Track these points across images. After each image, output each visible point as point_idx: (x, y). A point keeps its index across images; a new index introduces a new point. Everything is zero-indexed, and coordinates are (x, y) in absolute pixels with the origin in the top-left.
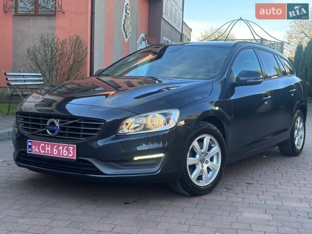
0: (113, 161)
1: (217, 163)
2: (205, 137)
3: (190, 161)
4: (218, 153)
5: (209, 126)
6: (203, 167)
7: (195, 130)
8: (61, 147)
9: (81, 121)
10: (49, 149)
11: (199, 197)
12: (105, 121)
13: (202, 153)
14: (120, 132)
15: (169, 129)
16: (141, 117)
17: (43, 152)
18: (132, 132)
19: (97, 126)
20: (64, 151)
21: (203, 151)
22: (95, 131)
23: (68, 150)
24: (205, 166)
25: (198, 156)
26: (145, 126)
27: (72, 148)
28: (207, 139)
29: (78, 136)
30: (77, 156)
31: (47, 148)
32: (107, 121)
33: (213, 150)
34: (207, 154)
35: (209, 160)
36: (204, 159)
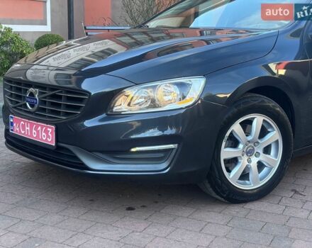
0: (102, 152)
1: (276, 155)
2: (254, 118)
3: (226, 153)
4: (277, 142)
5: (263, 101)
6: (249, 161)
7: (236, 107)
8: (39, 128)
9: (61, 92)
10: (28, 128)
11: (241, 205)
12: (90, 93)
13: (249, 141)
14: (115, 109)
15: (186, 107)
16: (145, 88)
17: (23, 132)
18: (135, 109)
19: (81, 100)
20: (43, 134)
21: (250, 138)
22: (78, 108)
23: (46, 132)
24: (255, 160)
25: (241, 146)
26: (153, 101)
27: (50, 130)
28: (258, 120)
29: (58, 113)
30: (57, 141)
31: (27, 128)
32: (92, 94)
33: (268, 137)
34: (258, 142)
35: (261, 151)
36: (254, 149)
